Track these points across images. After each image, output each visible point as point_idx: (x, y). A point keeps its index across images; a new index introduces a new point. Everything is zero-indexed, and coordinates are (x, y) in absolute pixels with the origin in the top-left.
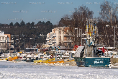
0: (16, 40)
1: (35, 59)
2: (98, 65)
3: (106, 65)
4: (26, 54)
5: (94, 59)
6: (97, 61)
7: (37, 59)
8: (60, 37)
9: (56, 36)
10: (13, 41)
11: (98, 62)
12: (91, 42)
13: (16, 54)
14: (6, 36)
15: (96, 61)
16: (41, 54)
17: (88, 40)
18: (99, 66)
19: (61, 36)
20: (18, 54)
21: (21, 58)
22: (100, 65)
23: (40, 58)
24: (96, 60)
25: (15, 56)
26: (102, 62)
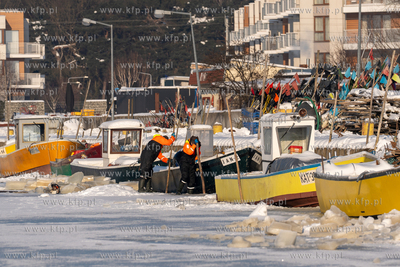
0: (59, 50)
1: (225, 162)
4: (134, 124)
7: (248, 161)
8: (319, 22)
9: (296, 17)
10: (38, 52)
13: (56, 124)
16: (288, 122)
19: (325, 18)
20: (72, 127)
21: (96, 152)
23: (276, 154)
25: (51, 137)
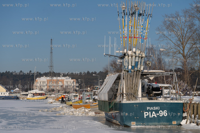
2: (155, 122)
3: (174, 120)
5: (143, 106)
6: (152, 111)
11: (154, 115)
12: (137, 63)
14: (72, 81)
15: (149, 111)
16: (75, 94)
17: (126, 57)
18: (157, 123)
22: (159, 122)
24: (148, 108)
26: (164, 113)
